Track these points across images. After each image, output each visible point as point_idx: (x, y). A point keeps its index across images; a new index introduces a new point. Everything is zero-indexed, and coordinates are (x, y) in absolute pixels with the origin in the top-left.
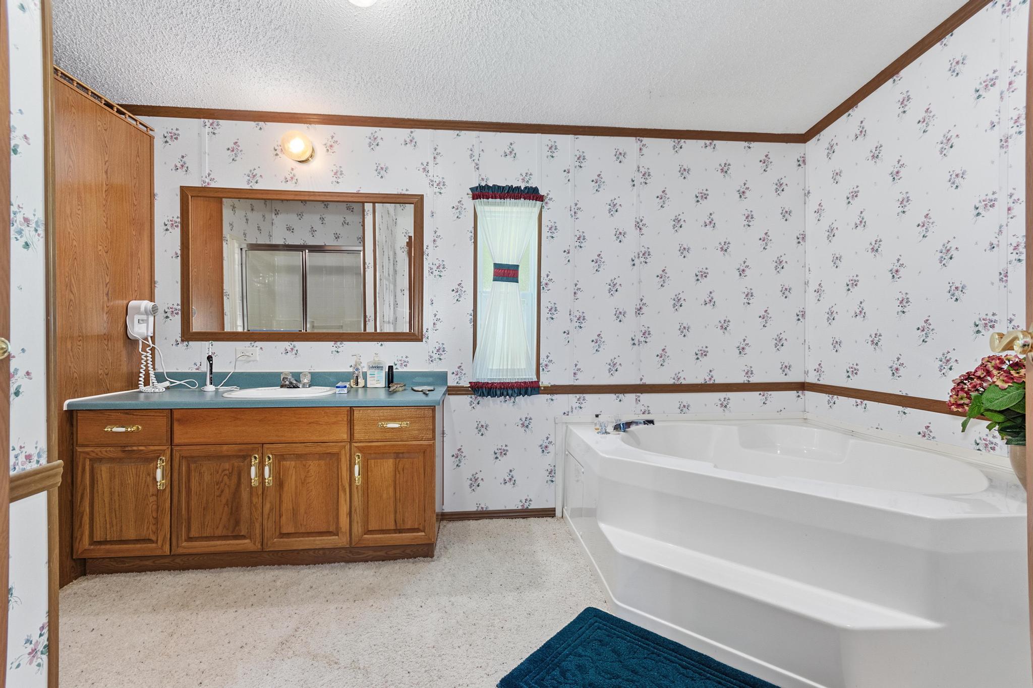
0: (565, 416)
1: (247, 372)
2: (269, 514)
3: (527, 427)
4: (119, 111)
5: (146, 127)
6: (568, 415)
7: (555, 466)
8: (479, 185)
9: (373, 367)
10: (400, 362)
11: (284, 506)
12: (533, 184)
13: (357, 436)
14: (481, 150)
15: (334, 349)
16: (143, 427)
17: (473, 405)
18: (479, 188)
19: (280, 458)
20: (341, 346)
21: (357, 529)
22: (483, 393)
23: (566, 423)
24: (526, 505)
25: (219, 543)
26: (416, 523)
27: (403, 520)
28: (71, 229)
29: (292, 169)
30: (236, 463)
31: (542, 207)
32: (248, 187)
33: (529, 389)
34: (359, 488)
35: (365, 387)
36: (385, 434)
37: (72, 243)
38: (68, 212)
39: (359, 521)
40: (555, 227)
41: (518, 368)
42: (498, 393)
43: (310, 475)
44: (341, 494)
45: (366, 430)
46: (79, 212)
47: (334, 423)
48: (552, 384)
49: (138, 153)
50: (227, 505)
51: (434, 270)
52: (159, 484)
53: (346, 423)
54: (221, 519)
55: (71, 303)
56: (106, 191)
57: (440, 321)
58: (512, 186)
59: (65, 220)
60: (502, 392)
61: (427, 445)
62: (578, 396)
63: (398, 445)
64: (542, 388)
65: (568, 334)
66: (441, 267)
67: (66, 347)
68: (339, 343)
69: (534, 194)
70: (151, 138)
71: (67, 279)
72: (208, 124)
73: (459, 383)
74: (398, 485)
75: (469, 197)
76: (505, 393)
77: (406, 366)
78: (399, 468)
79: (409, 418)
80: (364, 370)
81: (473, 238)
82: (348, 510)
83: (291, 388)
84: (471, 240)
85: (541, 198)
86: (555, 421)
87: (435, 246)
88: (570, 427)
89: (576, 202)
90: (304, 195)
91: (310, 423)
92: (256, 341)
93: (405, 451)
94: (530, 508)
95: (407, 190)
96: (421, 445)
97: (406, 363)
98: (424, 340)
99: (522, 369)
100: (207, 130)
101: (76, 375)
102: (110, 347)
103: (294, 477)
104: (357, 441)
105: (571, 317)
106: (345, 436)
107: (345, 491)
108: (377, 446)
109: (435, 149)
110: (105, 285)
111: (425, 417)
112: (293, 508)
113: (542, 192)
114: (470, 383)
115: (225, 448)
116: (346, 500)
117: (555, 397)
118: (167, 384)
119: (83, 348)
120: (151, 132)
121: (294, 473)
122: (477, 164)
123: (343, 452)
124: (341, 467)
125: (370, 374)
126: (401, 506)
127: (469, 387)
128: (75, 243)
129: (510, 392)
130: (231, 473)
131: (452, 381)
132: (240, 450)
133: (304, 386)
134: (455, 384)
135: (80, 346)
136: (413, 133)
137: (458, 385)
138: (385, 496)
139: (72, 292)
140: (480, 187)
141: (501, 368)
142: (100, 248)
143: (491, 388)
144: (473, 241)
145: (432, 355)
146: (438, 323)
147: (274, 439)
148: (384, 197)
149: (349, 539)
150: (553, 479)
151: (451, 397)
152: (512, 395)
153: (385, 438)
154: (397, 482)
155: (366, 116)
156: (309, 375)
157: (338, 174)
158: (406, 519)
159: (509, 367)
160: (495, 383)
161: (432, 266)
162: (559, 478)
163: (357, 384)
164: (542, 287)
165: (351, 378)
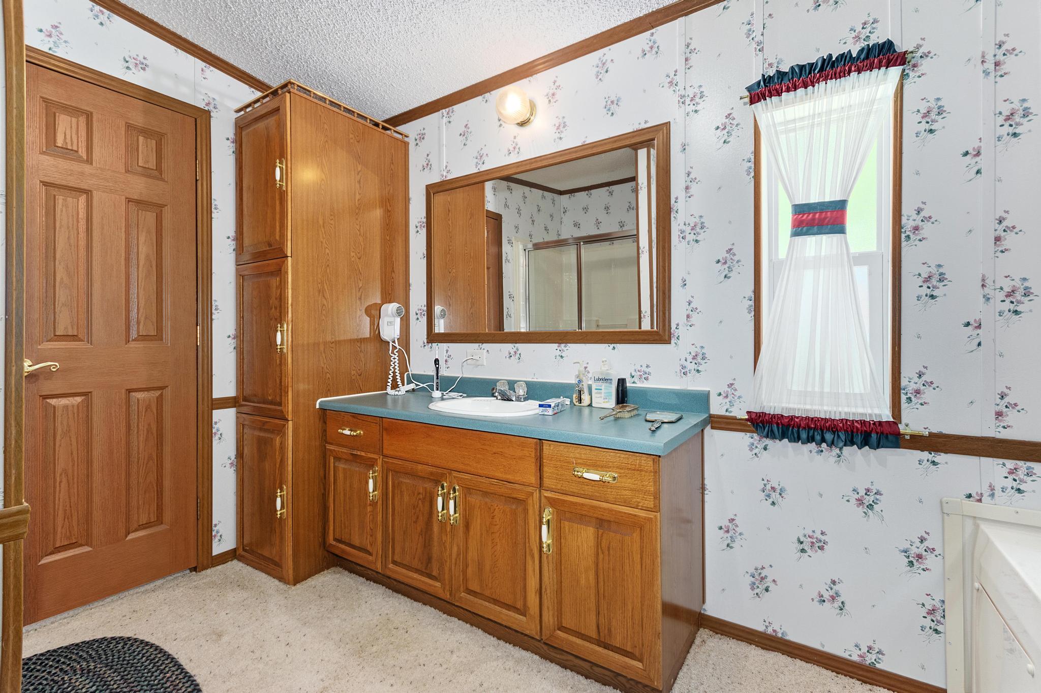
0: (971, 503)
1: (476, 378)
2: (456, 560)
3: (870, 507)
4: (385, 128)
5: (401, 134)
6: (980, 501)
7: (943, 602)
8: (763, 76)
9: (599, 379)
10: (639, 373)
11: (470, 554)
12: (878, 38)
13: (547, 482)
14: (766, 16)
15: (558, 353)
16: (364, 433)
17: (756, 451)
18: (762, 83)
19: (468, 490)
20: (565, 349)
21: (549, 618)
22: (772, 431)
23: (975, 517)
24: (870, 659)
25: (416, 576)
26: (629, 644)
27: (610, 630)
28: (324, 238)
29: (515, 137)
30: (428, 485)
31: (904, 76)
32: (476, 171)
33: (874, 436)
34: (550, 558)
35: (590, 405)
36: (583, 486)
37: (325, 251)
38: (321, 222)
39: (551, 608)
40: (939, 107)
41: (848, 391)
42: (804, 435)
43: (495, 523)
44: (529, 558)
45: (558, 475)
46: (332, 222)
47: (521, 458)
48: (935, 431)
49: (392, 160)
50: (422, 535)
51: (687, 234)
52: (371, 495)
53: (534, 460)
54: (417, 549)
55: (324, 308)
56: (358, 200)
57: (698, 311)
58: (830, 56)
59: (318, 230)
60: (811, 434)
61: (645, 518)
62: (1010, 464)
63: (600, 508)
64: (908, 437)
65: (979, 327)
66: (699, 227)
67: (319, 349)
68: (563, 345)
69: (881, 57)
70: (406, 145)
71: (319, 285)
72: (445, 114)
73: (731, 412)
74: (602, 572)
75: (745, 104)
76: (818, 438)
77: (646, 379)
78: (603, 545)
79: (617, 467)
80: (590, 383)
81: (752, 170)
82: (538, 586)
83: (505, 400)
84: (748, 175)
85: (901, 59)
86: (942, 509)
87: (688, 195)
88: (984, 527)
89: (1001, 38)
90: (525, 165)
91: (495, 453)
92: (483, 343)
93: (612, 520)
94: (878, 666)
95: (646, 122)
96: (635, 516)
97: (646, 376)
98: (673, 341)
99: (855, 394)
100: (445, 120)
101: (328, 375)
102: (363, 349)
103: (479, 521)
104: (546, 489)
105: (987, 290)
106: (533, 479)
107: (533, 557)
108: (572, 502)
109: (688, 46)
110: (357, 290)
111: (641, 471)
112: (478, 560)
113: (901, 46)
114: (748, 412)
115: (420, 467)
116: (534, 571)
117: (941, 458)
118: (412, 386)
119: (336, 350)
120: (406, 139)
121: (479, 515)
122: (759, 43)
123: (530, 501)
124: (528, 522)
125: (596, 389)
126: (605, 606)
127: (747, 420)
128: (327, 251)
129: (829, 436)
130: (424, 498)
131: (717, 408)
132: (432, 473)
133: (518, 399)
134: (722, 412)
135: (333, 348)
136: (654, 35)
137: (727, 414)
138: (583, 582)
139: (324, 296)
140: (764, 80)
141: (809, 389)
142: (352, 254)
143: (789, 425)
144: (752, 174)
145: (685, 364)
146: (694, 315)
147: (461, 467)
148: (615, 141)
149: (539, 628)
150: (940, 628)
151: (718, 433)
152: (833, 443)
153: (582, 492)
154: (600, 566)
155: (589, 36)
156: (524, 385)
157: (561, 127)
158: (613, 629)
159: (827, 389)
160: (798, 418)
161: (684, 228)
162: (953, 624)
163: (580, 401)
164: (903, 236)
165: (574, 392)
